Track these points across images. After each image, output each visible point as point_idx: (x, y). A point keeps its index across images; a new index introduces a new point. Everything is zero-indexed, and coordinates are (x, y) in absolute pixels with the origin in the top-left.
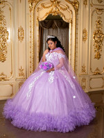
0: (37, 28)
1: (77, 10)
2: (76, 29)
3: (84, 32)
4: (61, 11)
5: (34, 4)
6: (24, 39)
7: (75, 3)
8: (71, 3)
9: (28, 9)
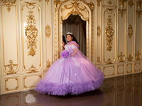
0: (61, 26)
1: (92, 11)
2: (92, 26)
3: (98, 28)
4: (80, 11)
5: (58, 5)
6: (51, 36)
7: (91, 5)
8: (88, 4)
9: (54, 10)
